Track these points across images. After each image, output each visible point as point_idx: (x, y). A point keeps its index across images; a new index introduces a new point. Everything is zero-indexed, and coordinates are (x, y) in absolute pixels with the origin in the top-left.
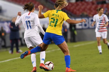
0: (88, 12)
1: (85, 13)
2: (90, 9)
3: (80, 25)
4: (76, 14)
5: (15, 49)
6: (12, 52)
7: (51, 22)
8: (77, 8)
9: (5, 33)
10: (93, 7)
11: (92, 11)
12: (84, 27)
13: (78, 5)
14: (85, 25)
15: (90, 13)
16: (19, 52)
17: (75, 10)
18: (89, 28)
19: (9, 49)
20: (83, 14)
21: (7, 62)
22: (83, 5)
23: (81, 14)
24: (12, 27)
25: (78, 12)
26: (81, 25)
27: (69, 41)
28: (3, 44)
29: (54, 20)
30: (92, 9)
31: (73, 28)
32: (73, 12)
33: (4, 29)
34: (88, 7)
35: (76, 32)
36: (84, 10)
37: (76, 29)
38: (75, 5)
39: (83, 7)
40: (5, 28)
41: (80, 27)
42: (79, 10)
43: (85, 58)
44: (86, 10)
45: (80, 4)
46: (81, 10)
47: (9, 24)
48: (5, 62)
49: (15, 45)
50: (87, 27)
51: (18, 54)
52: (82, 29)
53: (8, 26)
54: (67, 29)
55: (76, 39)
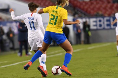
0: (104, 11)
1: (100, 13)
2: (105, 8)
3: (94, 26)
4: (90, 13)
5: (24, 52)
6: (21, 55)
7: (51, 19)
8: (92, 7)
9: (14, 34)
10: (109, 5)
11: (107, 10)
12: (99, 28)
13: (92, 4)
14: (100, 26)
15: (105, 13)
16: (29, 55)
17: (89, 10)
18: (104, 29)
19: (18, 51)
20: (98, 13)
21: (15, 65)
22: (98, 3)
23: (95, 13)
24: (21, 28)
25: (92, 12)
26: (96, 25)
27: (82, 43)
28: (11, 46)
29: (54, 17)
30: (107, 8)
31: (87, 29)
32: (86, 11)
33: (12, 30)
34: (104, 6)
35: (90, 33)
36: (99, 9)
37: (90, 30)
38: (90, 3)
39: (97, 6)
40: (13, 28)
41: (95, 28)
42: (93, 9)
43: (101, 61)
44: (101, 9)
45: (95, 3)
46: (95, 9)
47: (18, 24)
48: (13, 66)
49: (23, 47)
50: (102, 27)
51: (27, 56)
52: (97, 30)
53: (16, 26)
54: (81, 30)
55: (91, 40)
